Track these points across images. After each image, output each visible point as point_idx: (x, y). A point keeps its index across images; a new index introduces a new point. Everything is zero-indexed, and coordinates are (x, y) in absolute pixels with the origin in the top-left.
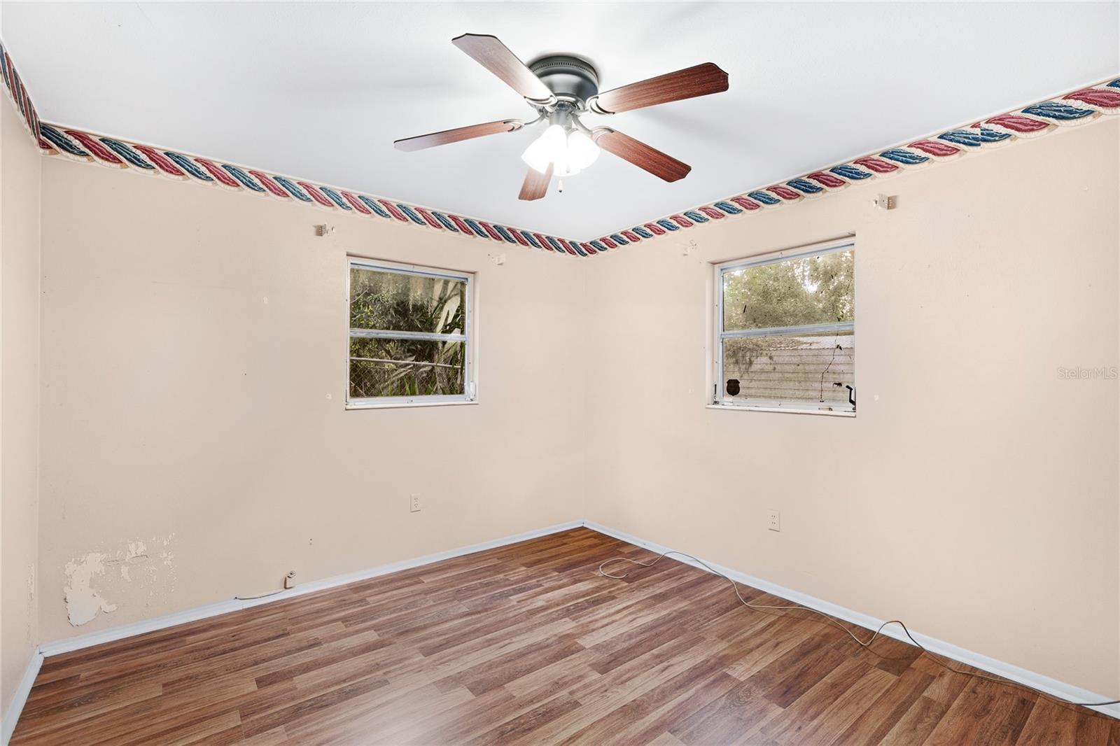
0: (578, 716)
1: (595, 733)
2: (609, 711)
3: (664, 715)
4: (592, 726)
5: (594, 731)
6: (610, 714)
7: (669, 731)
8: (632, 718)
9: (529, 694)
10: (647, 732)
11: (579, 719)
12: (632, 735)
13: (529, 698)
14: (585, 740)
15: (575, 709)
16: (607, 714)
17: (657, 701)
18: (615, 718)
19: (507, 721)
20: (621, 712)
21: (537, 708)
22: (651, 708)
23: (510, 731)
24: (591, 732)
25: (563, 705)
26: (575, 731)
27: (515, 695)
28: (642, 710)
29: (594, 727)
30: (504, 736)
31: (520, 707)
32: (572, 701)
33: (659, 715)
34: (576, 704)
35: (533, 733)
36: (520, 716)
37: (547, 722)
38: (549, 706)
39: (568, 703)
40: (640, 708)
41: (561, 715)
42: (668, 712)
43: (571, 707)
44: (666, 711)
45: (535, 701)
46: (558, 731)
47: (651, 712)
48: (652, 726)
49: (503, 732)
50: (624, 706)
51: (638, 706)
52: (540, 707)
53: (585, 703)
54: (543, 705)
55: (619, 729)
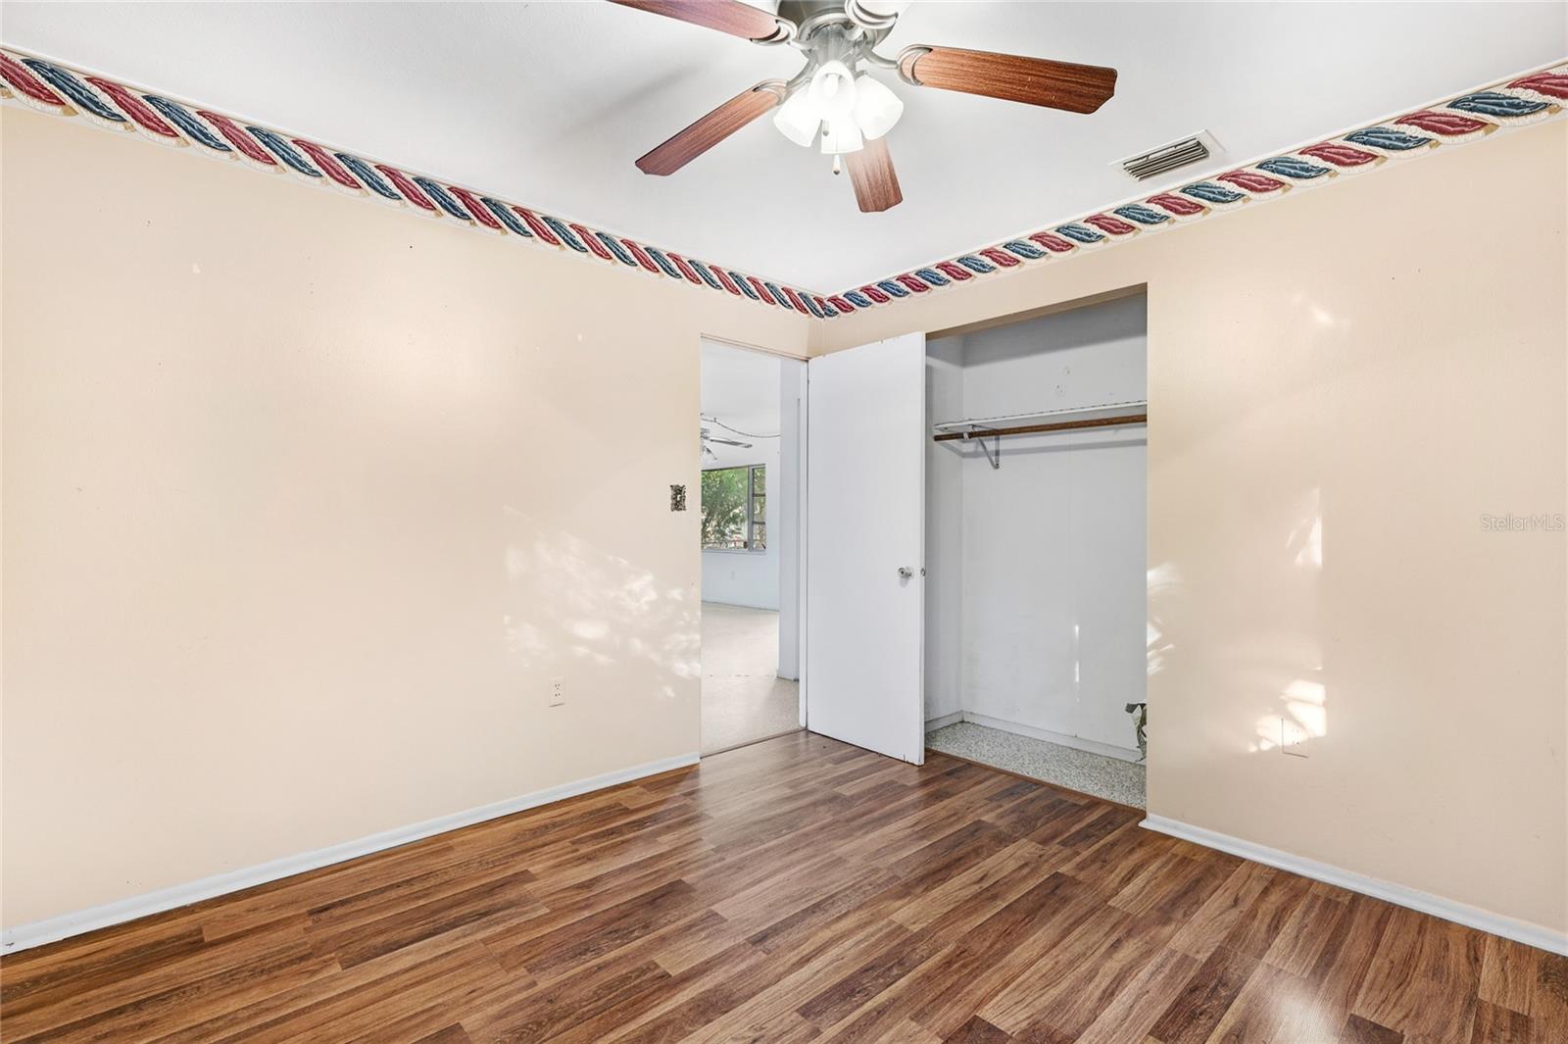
0: (801, 991)
1: (775, 969)
2: (752, 1002)
3: (667, 999)
4: (779, 978)
5: (777, 971)
6: (750, 998)
7: (670, 976)
8: (718, 993)
9: (890, 1027)
10: (702, 974)
11: (797, 987)
12: (724, 969)
13: (886, 1019)
14: (788, 960)
15: (807, 1004)
16: (756, 997)
17: (669, 1022)
18: (746, 991)
19: (902, 980)
20: (733, 1002)
21: (867, 1001)
22: (685, 1009)
23: (892, 967)
24: (781, 969)
25: (827, 1008)
26: (802, 970)
27: (914, 1024)
28: (699, 1006)
29: (776, 977)
30: (896, 960)
31: (893, 1002)
32: (812, 1017)
33: (675, 999)
34: (806, 1011)
35: (860, 967)
36: (888, 986)
37: (845, 982)
38: (848, 1007)
39: (820, 1013)
40: (701, 1009)
41: (826, 992)
42: (658, 1004)
43: (814, 1007)
44: (660, 1007)
45: (875, 1013)
46: (826, 970)
47: (687, 1003)
48: (691, 983)
49: (902, 965)
50: (726, 1012)
51: (703, 1013)
52: (862, 1004)
53: (790, 1015)
54: (858, 1006)
55: (741, 975)
